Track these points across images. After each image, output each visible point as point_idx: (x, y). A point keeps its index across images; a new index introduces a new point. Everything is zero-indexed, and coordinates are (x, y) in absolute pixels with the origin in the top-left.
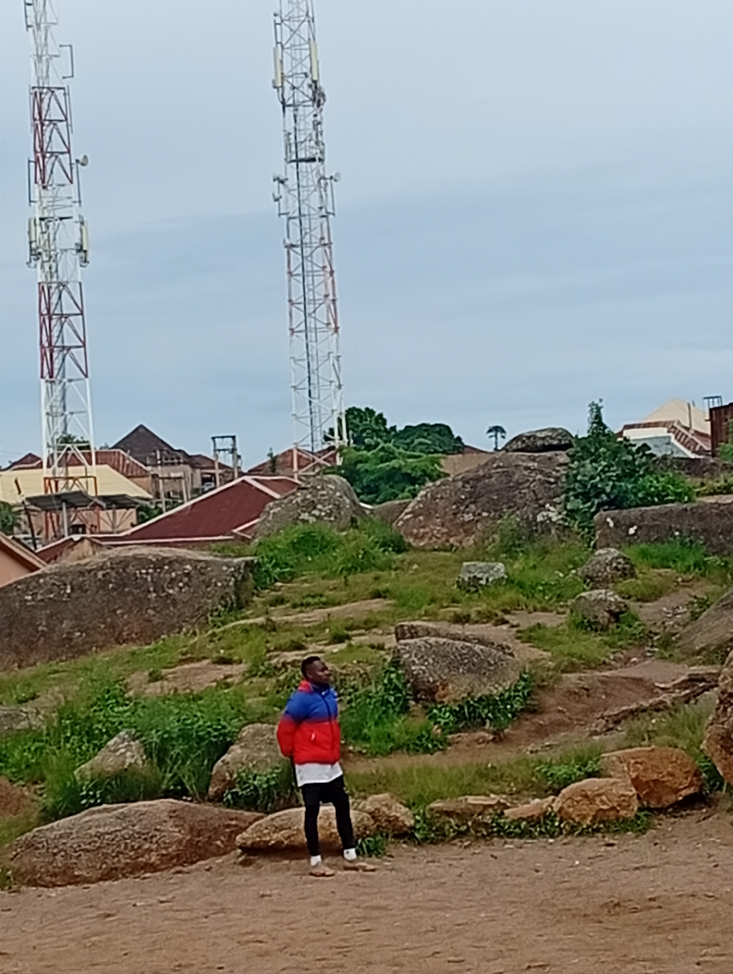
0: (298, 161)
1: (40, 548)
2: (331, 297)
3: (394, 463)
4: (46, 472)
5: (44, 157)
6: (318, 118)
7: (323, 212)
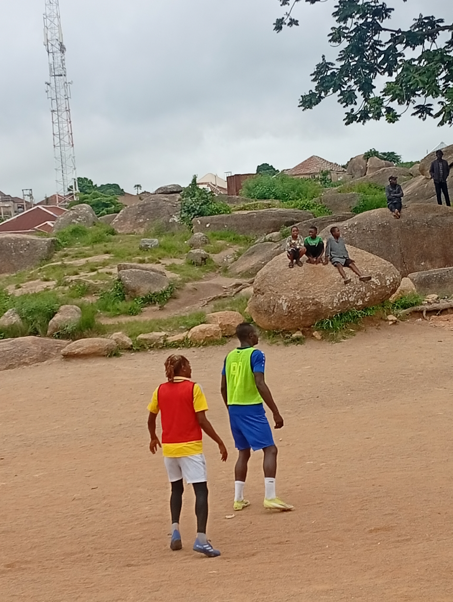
0: (55, 76)
2: (70, 132)
3: (99, 198)
6: (63, 58)
7: (66, 97)
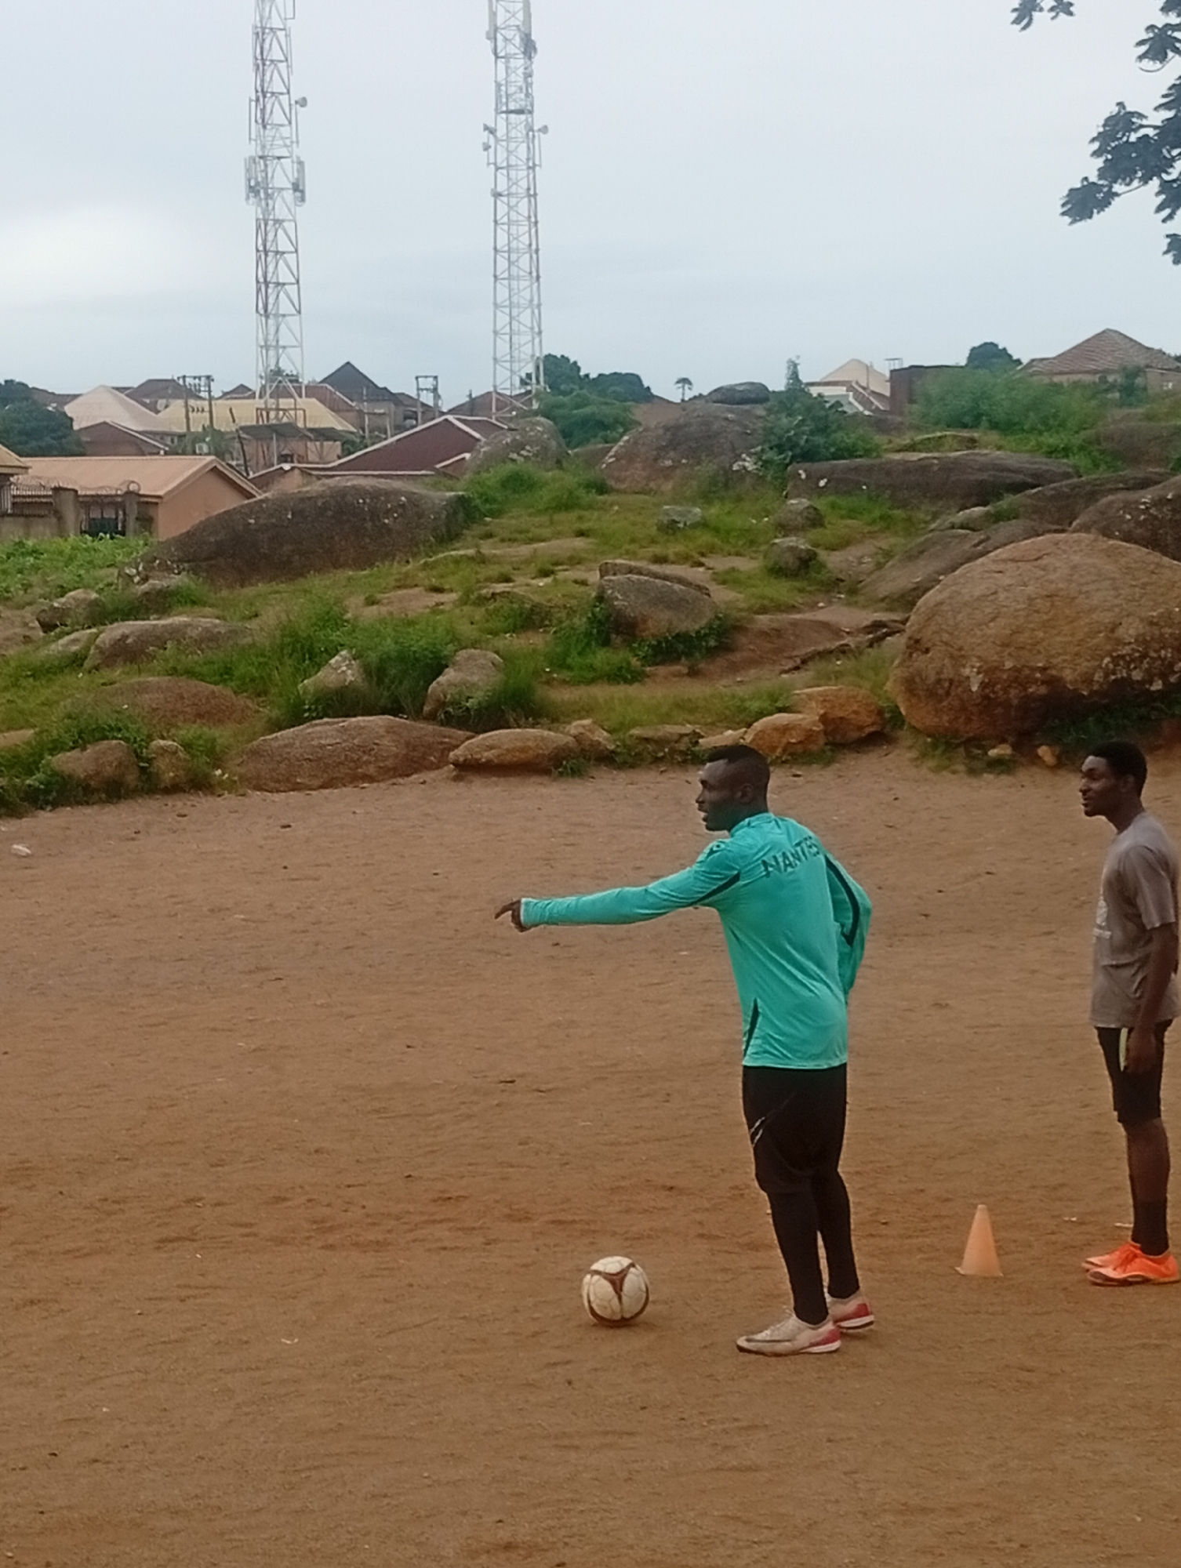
0: (509, 112)
1: (252, 475)
3: (588, 409)
4: (259, 403)
5: (264, 97)
6: (529, 70)
7: (531, 164)
